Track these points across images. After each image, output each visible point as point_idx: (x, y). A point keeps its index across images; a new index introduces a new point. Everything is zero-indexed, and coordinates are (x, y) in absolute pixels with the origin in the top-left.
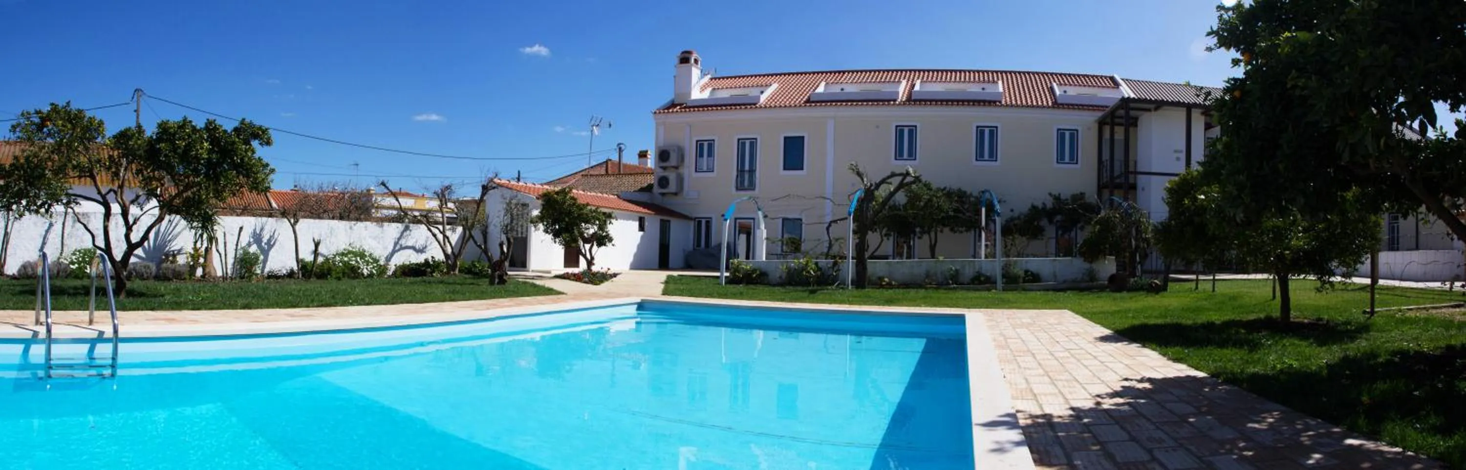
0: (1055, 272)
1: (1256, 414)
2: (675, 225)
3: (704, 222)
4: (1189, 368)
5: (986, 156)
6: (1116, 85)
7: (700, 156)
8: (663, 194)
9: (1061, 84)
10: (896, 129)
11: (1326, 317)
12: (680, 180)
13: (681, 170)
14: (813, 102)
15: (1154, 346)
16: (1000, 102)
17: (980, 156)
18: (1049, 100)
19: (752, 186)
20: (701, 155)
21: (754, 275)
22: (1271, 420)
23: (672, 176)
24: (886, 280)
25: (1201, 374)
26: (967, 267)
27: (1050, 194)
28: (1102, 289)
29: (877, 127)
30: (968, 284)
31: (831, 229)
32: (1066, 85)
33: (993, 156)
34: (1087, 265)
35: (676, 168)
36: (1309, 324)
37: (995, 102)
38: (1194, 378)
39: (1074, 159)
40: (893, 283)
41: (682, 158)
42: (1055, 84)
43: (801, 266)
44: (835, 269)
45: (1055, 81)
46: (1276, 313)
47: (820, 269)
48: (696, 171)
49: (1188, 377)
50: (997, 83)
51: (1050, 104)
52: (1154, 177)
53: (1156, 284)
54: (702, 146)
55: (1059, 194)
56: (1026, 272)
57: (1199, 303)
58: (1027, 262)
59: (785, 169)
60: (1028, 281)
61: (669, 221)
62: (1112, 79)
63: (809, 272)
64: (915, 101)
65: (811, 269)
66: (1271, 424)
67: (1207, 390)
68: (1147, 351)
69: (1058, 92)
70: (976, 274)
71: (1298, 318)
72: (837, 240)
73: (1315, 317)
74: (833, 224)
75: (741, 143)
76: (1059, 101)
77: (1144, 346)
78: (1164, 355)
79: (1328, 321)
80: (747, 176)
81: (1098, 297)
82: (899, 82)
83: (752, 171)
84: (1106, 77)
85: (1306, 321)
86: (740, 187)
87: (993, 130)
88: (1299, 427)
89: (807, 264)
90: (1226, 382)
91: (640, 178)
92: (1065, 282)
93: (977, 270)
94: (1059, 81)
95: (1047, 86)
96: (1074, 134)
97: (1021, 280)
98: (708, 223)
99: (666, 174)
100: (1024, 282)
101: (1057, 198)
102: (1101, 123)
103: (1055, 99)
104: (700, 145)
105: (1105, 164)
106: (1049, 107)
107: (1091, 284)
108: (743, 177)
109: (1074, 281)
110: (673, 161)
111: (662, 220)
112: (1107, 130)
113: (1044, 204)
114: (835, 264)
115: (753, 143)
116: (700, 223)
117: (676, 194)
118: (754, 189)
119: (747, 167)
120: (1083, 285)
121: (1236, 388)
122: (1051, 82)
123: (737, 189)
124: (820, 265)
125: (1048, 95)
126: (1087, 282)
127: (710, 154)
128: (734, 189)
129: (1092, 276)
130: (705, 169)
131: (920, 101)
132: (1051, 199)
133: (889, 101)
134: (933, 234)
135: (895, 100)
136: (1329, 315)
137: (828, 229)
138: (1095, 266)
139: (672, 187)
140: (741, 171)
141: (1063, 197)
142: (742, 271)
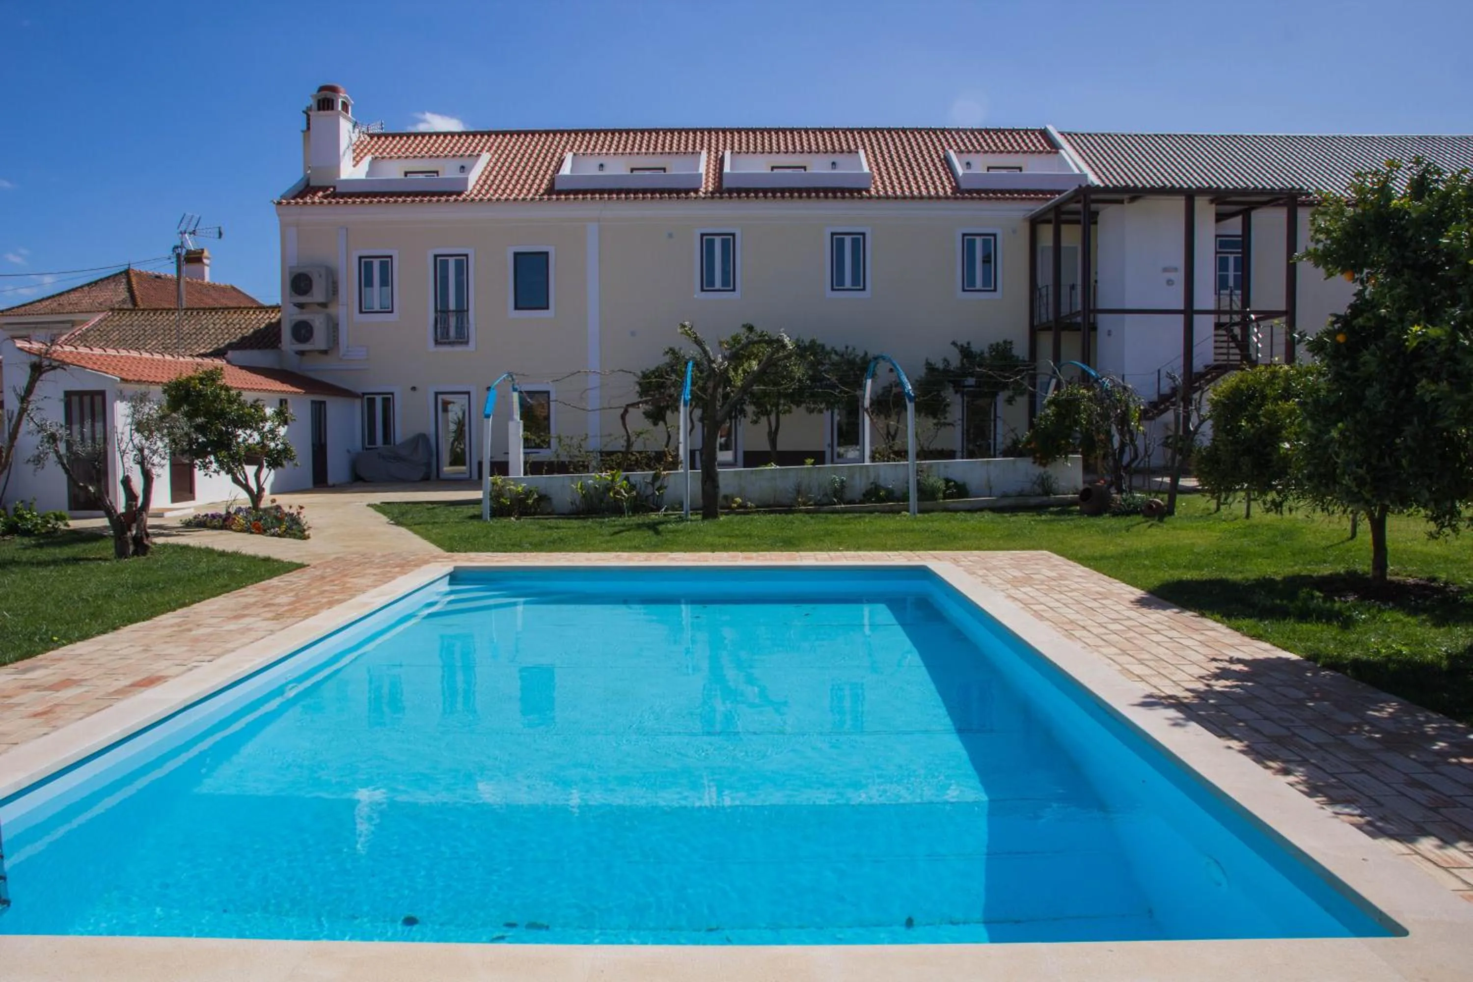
0: (989, 481)
1: (1374, 703)
2: (335, 408)
3: (379, 400)
4: (1274, 648)
5: (848, 283)
6: (1054, 147)
7: (366, 286)
8: (302, 353)
9: (961, 152)
10: (702, 239)
11: (1443, 576)
12: (333, 327)
13: (332, 310)
14: (559, 193)
15: (1218, 617)
16: (868, 191)
17: (837, 283)
18: (946, 183)
19: (462, 339)
20: (369, 283)
21: (530, 501)
22: (1390, 710)
23: (318, 322)
24: (738, 500)
25: (1293, 657)
26: (857, 476)
27: (954, 343)
28: (1064, 509)
29: (670, 236)
30: (861, 502)
31: (627, 417)
32: (969, 152)
33: (859, 282)
34: (1038, 470)
35: (324, 305)
36: (1416, 585)
37: (859, 191)
38: (1287, 660)
39: (990, 284)
40: (749, 504)
41: (334, 289)
42: (951, 152)
43: (604, 482)
44: (657, 484)
45: (951, 148)
46: (1364, 566)
47: (633, 487)
48: (361, 312)
49: (1280, 658)
50: (857, 152)
51: (949, 191)
52: (1128, 317)
53: (1158, 504)
54: (369, 267)
55: (969, 343)
56: (947, 481)
57: (1236, 543)
58: (946, 466)
59: (517, 307)
60: (951, 496)
61: (324, 402)
62: (1044, 133)
63: (618, 493)
64: (730, 191)
65: (621, 487)
66: (1390, 713)
67: (1309, 675)
68: (1209, 623)
69: (960, 171)
70: (869, 487)
71: (1397, 574)
72: (639, 435)
73: (1425, 576)
74: (630, 409)
75: (440, 262)
76: (963, 186)
77: (1203, 615)
78: (1237, 629)
79: (1446, 583)
80: (453, 321)
81: (1076, 527)
82: (696, 153)
83: (462, 311)
84: (1033, 132)
85: (1411, 580)
86: (442, 338)
87: (859, 239)
88: (1422, 719)
89: (613, 481)
90: (1326, 667)
91: (235, 317)
92: (1005, 496)
93: (872, 480)
94: (959, 147)
95: (939, 156)
96: (990, 240)
97: (941, 495)
98: (387, 402)
99: (305, 317)
100: (945, 498)
101: (966, 352)
102: (1035, 222)
103: (957, 183)
104: (365, 264)
105: (1044, 291)
106: (947, 198)
107: (1045, 498)
108: (446, 322)
109: (1021, 494)
110: (318, 294)
111: (313, 402)
112: (1046, 233)
113: (945, 360)
114: (656, 477)
115: (462, 263)
116: (371, 402)
117: (325, 352)
118: (467, 343)
119: (452, 306)
120: (1033, 501)
121: (1340, 674)
122: (943, 148)
123: (437, 342)
124: (632, 480)
125: (942, 174)
126: (1039, 495)
127: (386, 281)
128: (432, 342)
129: (1045, 487)
130: (377, 307)
131: (739, 191)
132: (957, 351)
133: (687, 191)
134: (773, 417)
135: (696, 191)
136: (1448, 574)
137: (623, 417)
138: (1051, 470)
139: (319, 341)
140: (442, 312)
141: (975, 348)
142: (508, 495)
